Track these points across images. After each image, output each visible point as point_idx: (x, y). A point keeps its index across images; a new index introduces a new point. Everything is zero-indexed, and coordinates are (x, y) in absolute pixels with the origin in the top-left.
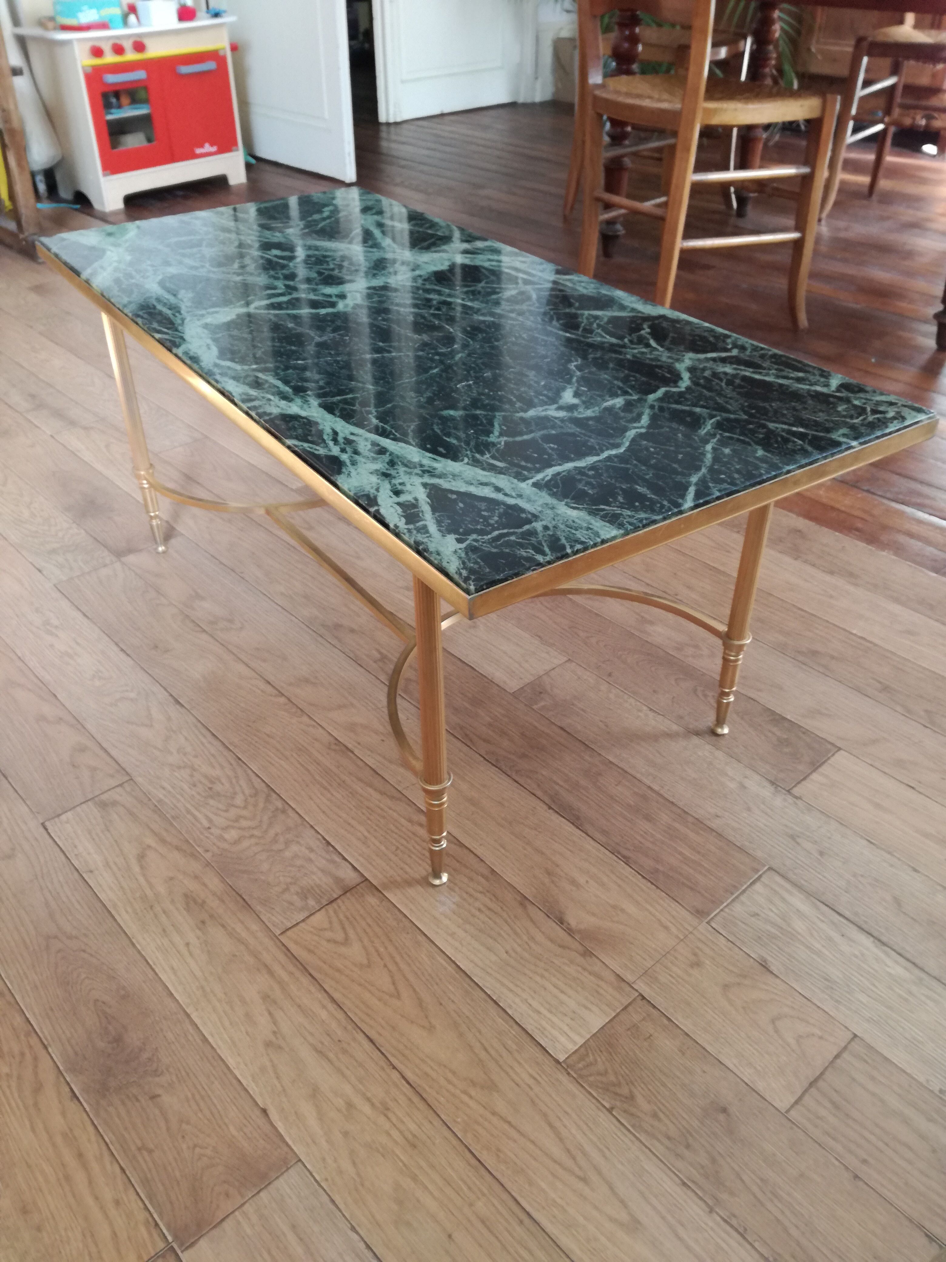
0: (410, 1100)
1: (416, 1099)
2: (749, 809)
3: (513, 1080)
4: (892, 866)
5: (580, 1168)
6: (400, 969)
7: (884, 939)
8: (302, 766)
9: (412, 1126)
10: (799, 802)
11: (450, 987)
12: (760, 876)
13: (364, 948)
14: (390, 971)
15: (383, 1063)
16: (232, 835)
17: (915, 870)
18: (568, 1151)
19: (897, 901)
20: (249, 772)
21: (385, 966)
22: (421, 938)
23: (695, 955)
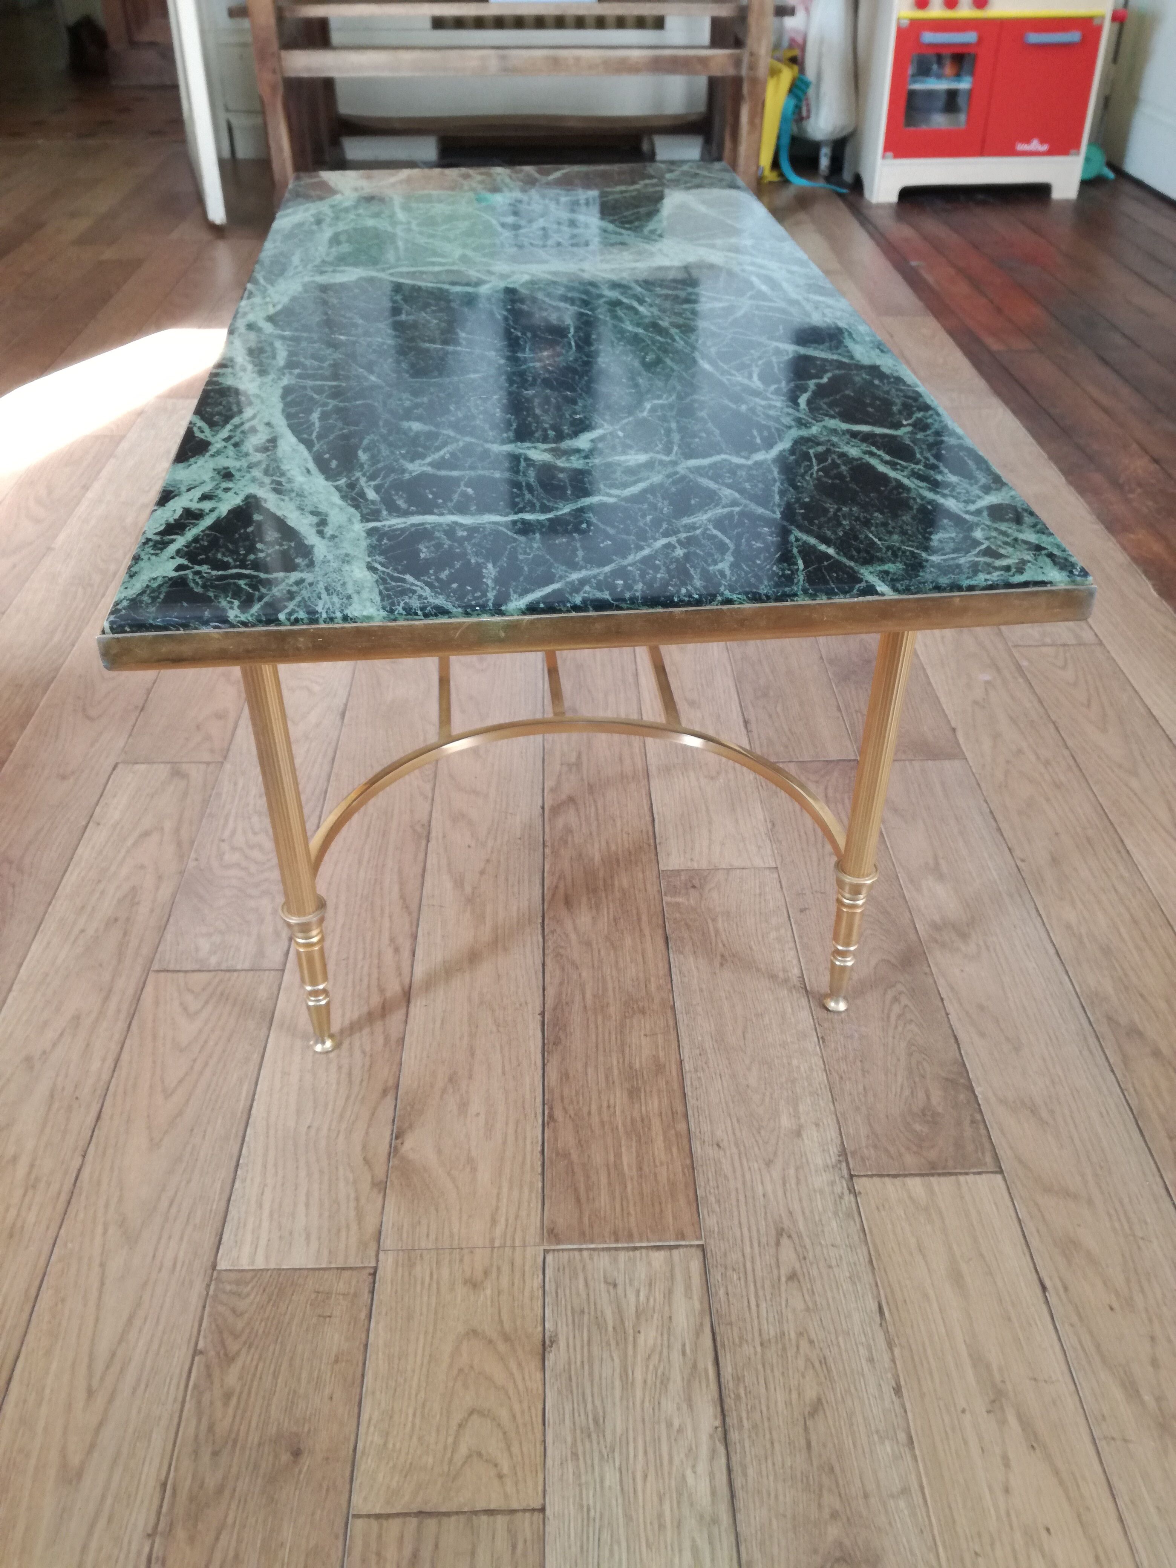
0: (59, 1194)
1: (64, 1197)
2: (769, 1163)
3: (156, 1249)
4: (871, 1360)
5: (102, 1379)
6: (201, 1073)
7: (734, 1436)
8: (369, 828)
9: (31, 1218)
10: (848, 1198)
11: (219, 1122)
12: (677, 1247)
13: (200, 1031)
14: (192, 1068)
15: (82, 1144)
16: (231, 857)
17: (898, 1390)
18: (113, 1355)
19: (817, 1406)
20: (319, 809)
21: (195, 1061)
22: (256, 1057)
23: (486, 1273)
